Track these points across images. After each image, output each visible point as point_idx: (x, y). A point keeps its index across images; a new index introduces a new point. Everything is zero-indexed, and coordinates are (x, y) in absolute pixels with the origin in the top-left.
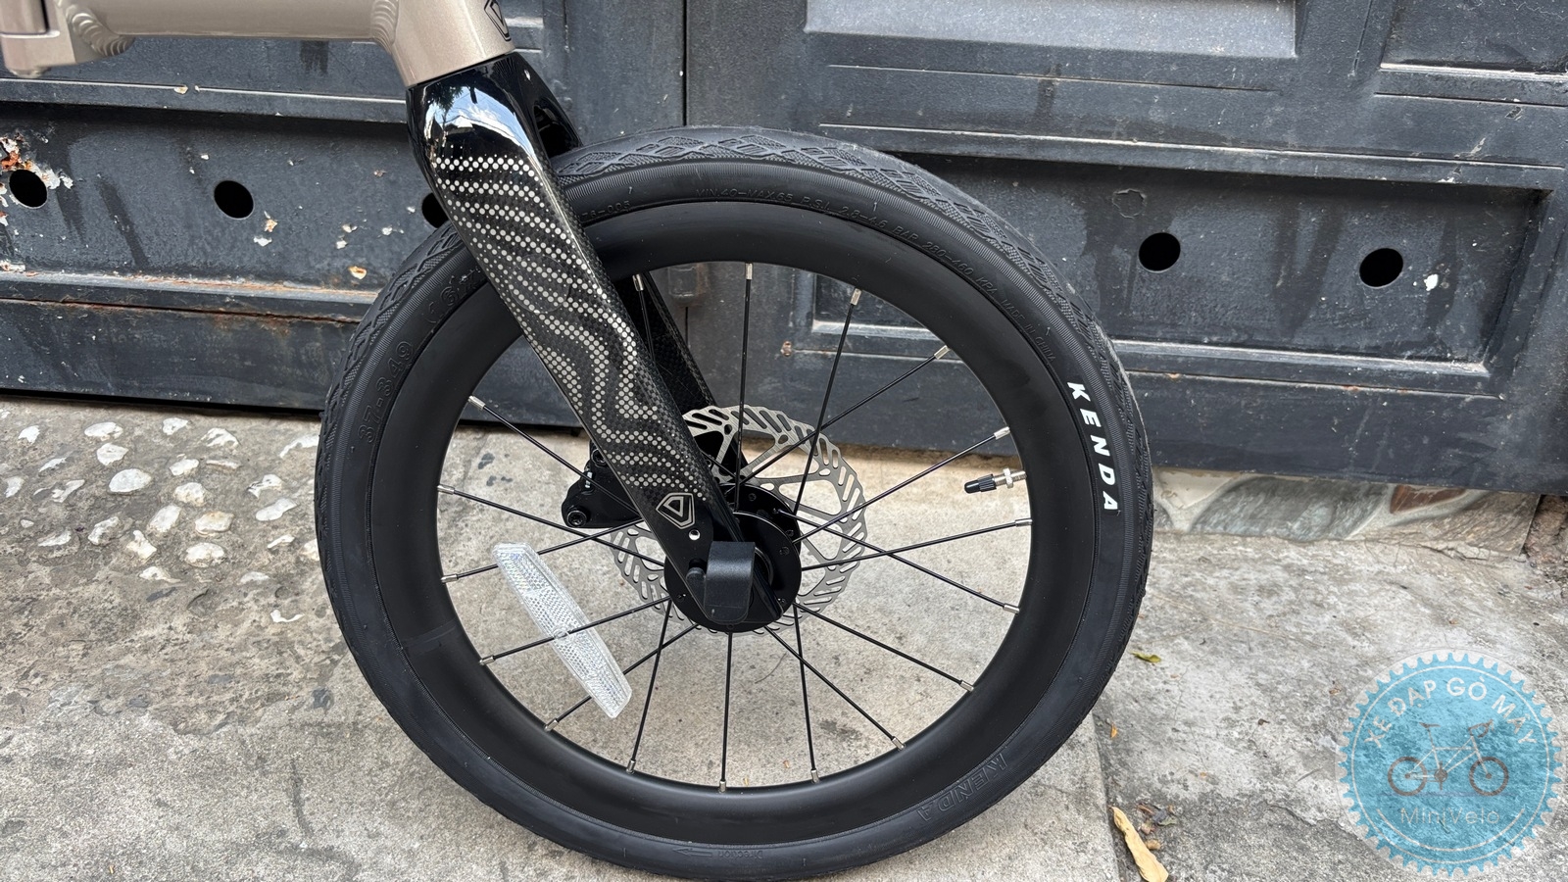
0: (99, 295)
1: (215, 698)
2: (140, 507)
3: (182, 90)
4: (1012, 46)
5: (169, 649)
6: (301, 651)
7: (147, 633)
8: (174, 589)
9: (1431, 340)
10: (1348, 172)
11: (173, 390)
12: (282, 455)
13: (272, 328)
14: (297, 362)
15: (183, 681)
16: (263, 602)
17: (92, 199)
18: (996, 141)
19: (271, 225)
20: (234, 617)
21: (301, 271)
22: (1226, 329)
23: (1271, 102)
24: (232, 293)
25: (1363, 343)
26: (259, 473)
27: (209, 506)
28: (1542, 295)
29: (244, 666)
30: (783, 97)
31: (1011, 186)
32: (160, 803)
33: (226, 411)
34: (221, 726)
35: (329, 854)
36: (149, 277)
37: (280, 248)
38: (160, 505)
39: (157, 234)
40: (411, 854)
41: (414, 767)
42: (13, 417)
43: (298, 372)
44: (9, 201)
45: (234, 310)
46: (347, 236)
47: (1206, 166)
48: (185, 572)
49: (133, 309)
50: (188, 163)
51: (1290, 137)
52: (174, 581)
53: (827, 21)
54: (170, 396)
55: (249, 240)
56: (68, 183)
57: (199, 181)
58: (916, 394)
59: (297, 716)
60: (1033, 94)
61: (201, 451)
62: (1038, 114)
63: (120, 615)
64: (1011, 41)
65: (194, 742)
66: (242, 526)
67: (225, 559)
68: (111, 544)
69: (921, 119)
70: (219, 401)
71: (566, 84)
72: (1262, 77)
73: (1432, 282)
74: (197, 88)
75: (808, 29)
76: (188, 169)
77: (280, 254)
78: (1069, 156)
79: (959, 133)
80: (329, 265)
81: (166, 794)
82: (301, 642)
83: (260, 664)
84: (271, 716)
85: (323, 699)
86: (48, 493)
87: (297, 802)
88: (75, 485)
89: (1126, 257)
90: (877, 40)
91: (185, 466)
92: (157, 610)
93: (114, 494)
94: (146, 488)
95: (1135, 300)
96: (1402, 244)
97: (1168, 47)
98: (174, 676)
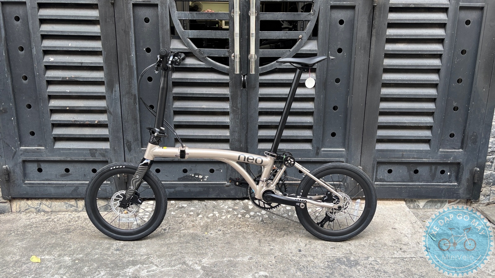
4: (398, 150)
9: (450, 181)
10: (437, 161)
18: (397, 160)
22: (425, 181)
23: (428, 154)
25: (442, 182)
28: (462, 174)
47: (421, 162)
51: (431, 158)
53: (378, 148)
55: (302, 176)
57: (297, 169)
58: (388, 191)
60: (401, 155)
62: (402, 157)
72: (426, 152)
73: (449, 174)
75: (375, 149)
78: (406, 161)
88: (283, 209)
89: (412, 172)
90: (384, 150)
95: (414, 178)
96: (444, 169)
97: (416, 149)
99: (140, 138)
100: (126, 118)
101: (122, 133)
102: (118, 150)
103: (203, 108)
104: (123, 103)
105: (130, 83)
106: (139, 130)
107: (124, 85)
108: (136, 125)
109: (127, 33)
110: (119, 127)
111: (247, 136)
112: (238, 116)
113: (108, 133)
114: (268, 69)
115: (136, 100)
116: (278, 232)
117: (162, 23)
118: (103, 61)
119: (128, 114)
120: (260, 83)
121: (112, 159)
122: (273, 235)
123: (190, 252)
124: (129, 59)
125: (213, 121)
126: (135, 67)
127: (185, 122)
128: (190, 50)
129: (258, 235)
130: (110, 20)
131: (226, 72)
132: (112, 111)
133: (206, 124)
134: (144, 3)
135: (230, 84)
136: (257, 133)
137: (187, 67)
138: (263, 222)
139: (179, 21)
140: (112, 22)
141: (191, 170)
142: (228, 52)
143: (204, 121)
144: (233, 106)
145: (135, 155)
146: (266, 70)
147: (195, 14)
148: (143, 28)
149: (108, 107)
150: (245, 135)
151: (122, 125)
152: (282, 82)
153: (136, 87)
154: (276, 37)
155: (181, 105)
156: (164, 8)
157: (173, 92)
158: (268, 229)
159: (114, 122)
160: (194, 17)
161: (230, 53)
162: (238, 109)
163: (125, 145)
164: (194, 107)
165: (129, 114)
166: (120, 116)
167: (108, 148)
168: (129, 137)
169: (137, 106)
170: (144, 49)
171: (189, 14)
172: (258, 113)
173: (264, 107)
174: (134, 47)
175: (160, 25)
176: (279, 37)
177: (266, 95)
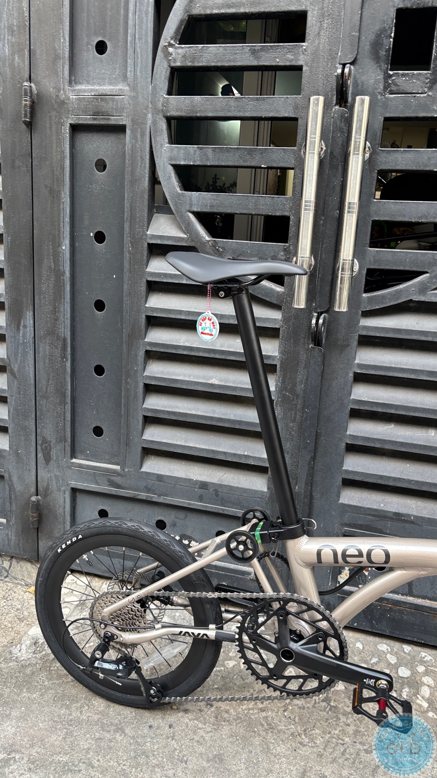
11: (411, 637)
36: (412, 598)
38: (420, 685)
39: (420, 585)
49: (407, 609)
54: (409, 638)
91: (421, 669)
93: (403, 678)
94: (411, 676)
99: (69, 436)
100: (44, 388)
101: (34, 421)
102: (24, 455)
103: (212, 385)
104: (39, 354)
105: (55, 311)
106: (69, 419)
107: (43, 315)
108: (63, 407)
109: (55, 195)
110: (29, 406)
111: (313, 468)
112: (296, 413)
113: (6, 417)
114: (388, 300)
115: (67, 351)
116: (362, 754)
117: (132, 173)
118: (5, 257)
119: (48, 380)
120: (360, 336)
121: (12, 474)
122: (346, 759)
123: (113, 767)
124: (56, 255)
125: (232, 417)
126: (68, 274)
127: (169, 413)
128: (192, 241)
129: (304, 749)
130: (23, 163)
131: (275, 302)
132: (16, 369)
133: (214, 423)
134: (95, 122)
135: (281, 332)
136: (342, 463)
137: (181, 282)
138: (329, 704)
139: (171, 169)
140: (25, 168)
141: (174, 525)
142: (285, 250)
143: (211, 415)
144: (285, 389)
145: (58, 473)
146: (383, 303)
147: (210, 151)
148: (92, 185)
149: (10, 361)
150: (309, 463)
151: (34, 404)
152: (423, 338)
153: (68, 322)
154: (419, 218)
155: (162, 372)
156: (139, 136)
157: (146, 340)
158: (336, 732)
159: (19, 393)
160: (208, 159)
161: (290, 253)
162: (297, 396)
163: (39, 447)
164: (192, 379)
165: (50, 381)
166: (33, 382)
167: (6, 449)
168: (48, 431)
169: (68, 364)
170: (92, 234)
171: (195, 151)
172: (348, 411)
173: (366, 399)
174: (68, 229)
175: (127, 177)
176: (426, 217)
177: (375, 370)
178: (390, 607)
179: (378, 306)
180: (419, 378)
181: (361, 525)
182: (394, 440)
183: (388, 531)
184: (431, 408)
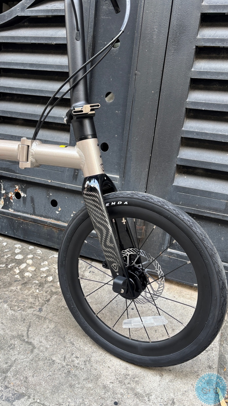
0: (25, 218)
1: (20, 304)
2: (19, 262)
3: (50, 181)
4: (220, 193)
5: (15, 292)
6: (40, 299)
7: (12, 288)
8: (20, 280)
11: (33, 240)
12: (50, 258)
13: (54, 230)
14: (58, 238)
15: (15, 299)
16: (36, 287)
17: (29, 200)
18: (215, 214)
19: (60, 209)
20: (29, 289)
21: (63, 220)
24: (49, 222)
26: (44, 260)
27: (32, 265)
29: (28, 300)
30: (166, 198)
31: (218, 225)
32: (2, 323)
33: (42, 247)
34: (19, 310)
35: (30, 343)
36: (35, 216)
37: (60, 214)
38: (23, 263)
39: (39, 208)
40: (47, 348)
41: (54, 330)
42: (3, 240)
43: (58, 241)
44: (14, 197)
45: (49, 225)
46: (74, 214)
48: (23, 278)
49: (30, 222)
50: (48, 195)
52: (21, 279)
53: (178, 183)
54: (32, 241)
55: (55, 212)
56: (25, 196)
57: (49, 199)
59: (34, 312)
60: (224, 205)
61: (35, 254)
62: (225, 209)
63: (8, 283)
64: (220, 192)
65: (13, 312)
66: (37, 271)
67: (32, 277)
68: (12, 268)
69: (197, 207)
70: (41, 244)
71: (122, 189)
74: (52, 181)
75: (173, 184)
76: (47, 196)
77: (60, 215)
79: (206, 211)
80: (69, 219)
81: (4, 321)
82: (40, 297)
83: (31, 300)
84: (29, 311)
85: (40, 310)
86: (4, 256)
87: (28, 330)
88: (9, 255)
90: (189, 189)
91: (30, 256)
92: (15, 284)
93: (16, 259)
94: (22, 259)
98: (14, 298)
146: (5, 20)
177: (4, 65)
178: (22, 221)
179: (2, 22)
180: (25, 69)
181: (4, 168)
182: (17, 111)
183: (17, 172)
184: (33, 89)
